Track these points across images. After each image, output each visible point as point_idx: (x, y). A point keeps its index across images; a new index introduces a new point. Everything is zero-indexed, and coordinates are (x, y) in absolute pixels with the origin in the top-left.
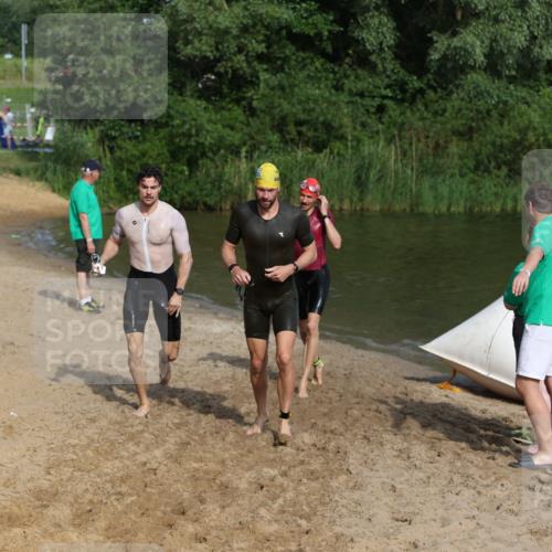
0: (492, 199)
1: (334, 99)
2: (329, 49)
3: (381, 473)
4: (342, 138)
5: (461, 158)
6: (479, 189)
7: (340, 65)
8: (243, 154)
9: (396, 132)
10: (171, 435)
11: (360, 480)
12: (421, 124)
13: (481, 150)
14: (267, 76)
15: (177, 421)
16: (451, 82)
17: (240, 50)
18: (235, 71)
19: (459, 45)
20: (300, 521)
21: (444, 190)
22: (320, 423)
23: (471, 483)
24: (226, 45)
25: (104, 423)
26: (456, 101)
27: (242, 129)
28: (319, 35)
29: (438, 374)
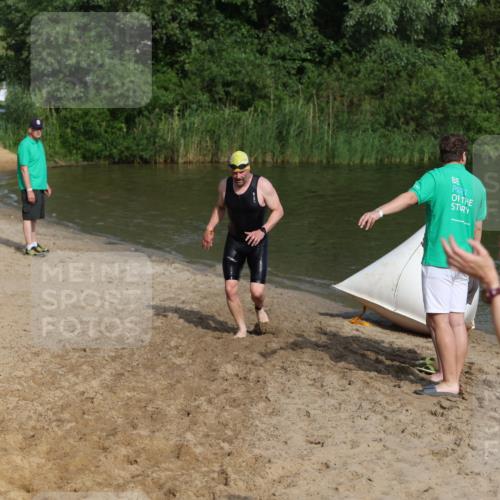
0: (401, 151)
1: (258, 62)
2: (255, 17)
3: (297, 400)
4: (265, 97)
5: (373, 114)
6: (389, 142)
7: (264, 32)
8: (176, 112)
9: (314, 92)
10: (107, 367)
11: (277, 406)
12: (337, 84)
13: (390, 107)
14: (198, 42)
15: (113, 354)
16: (364, 46)
17: (174, 19)
18: (169, 37)
19: (372, 12)
20: (222, 444)
21: (357, 143)
22: (242, 356)
23: (379, 409)
24: (161, 14)
25: (47, 356)
26: (369, 62)
27: (175, 90)
28: (245, 4)
29: (350, 310)
